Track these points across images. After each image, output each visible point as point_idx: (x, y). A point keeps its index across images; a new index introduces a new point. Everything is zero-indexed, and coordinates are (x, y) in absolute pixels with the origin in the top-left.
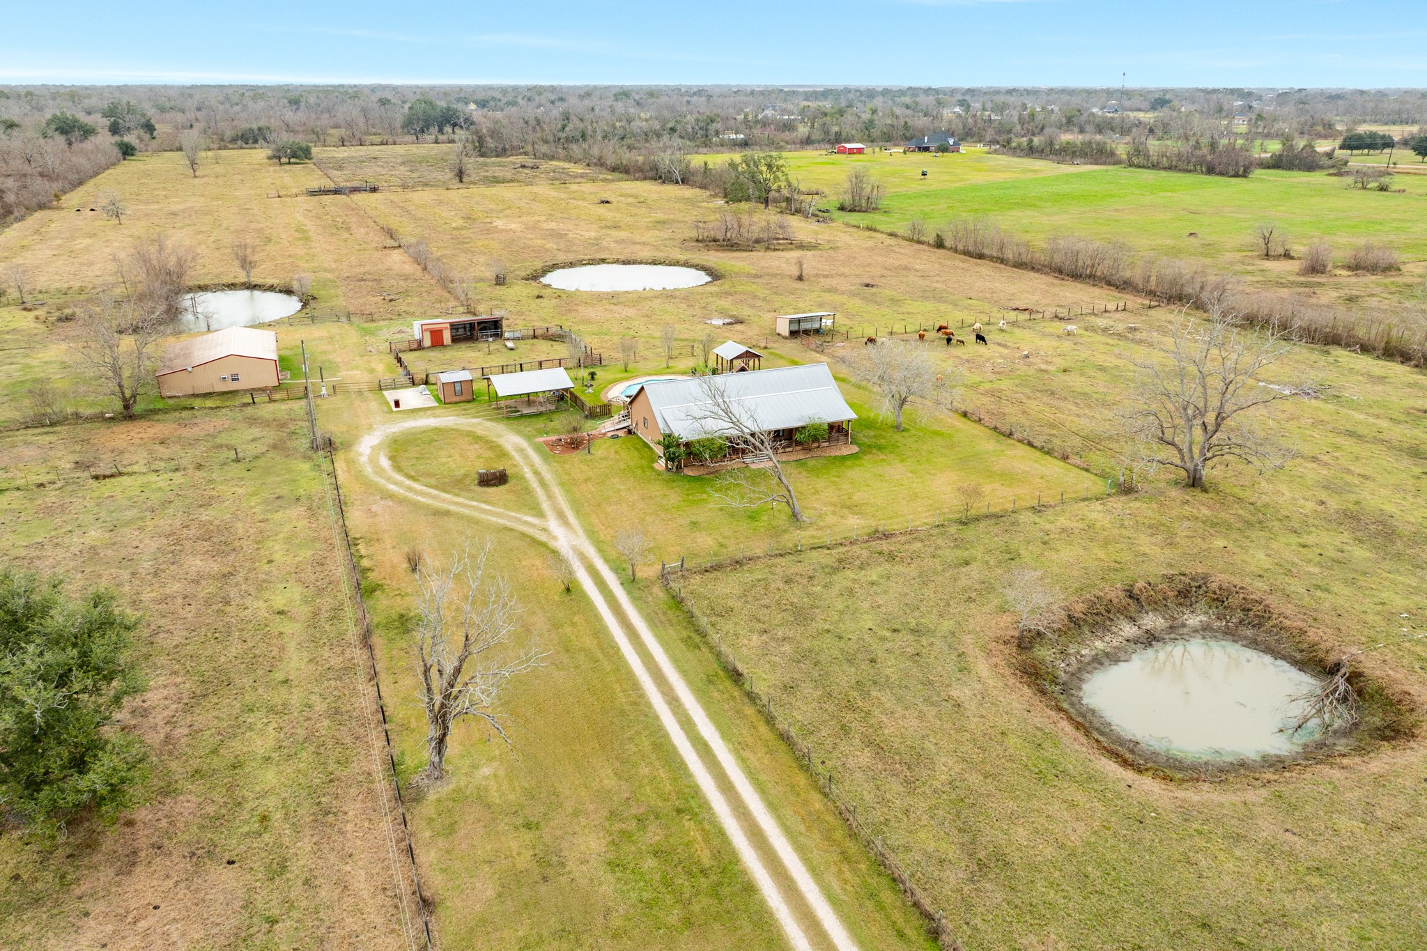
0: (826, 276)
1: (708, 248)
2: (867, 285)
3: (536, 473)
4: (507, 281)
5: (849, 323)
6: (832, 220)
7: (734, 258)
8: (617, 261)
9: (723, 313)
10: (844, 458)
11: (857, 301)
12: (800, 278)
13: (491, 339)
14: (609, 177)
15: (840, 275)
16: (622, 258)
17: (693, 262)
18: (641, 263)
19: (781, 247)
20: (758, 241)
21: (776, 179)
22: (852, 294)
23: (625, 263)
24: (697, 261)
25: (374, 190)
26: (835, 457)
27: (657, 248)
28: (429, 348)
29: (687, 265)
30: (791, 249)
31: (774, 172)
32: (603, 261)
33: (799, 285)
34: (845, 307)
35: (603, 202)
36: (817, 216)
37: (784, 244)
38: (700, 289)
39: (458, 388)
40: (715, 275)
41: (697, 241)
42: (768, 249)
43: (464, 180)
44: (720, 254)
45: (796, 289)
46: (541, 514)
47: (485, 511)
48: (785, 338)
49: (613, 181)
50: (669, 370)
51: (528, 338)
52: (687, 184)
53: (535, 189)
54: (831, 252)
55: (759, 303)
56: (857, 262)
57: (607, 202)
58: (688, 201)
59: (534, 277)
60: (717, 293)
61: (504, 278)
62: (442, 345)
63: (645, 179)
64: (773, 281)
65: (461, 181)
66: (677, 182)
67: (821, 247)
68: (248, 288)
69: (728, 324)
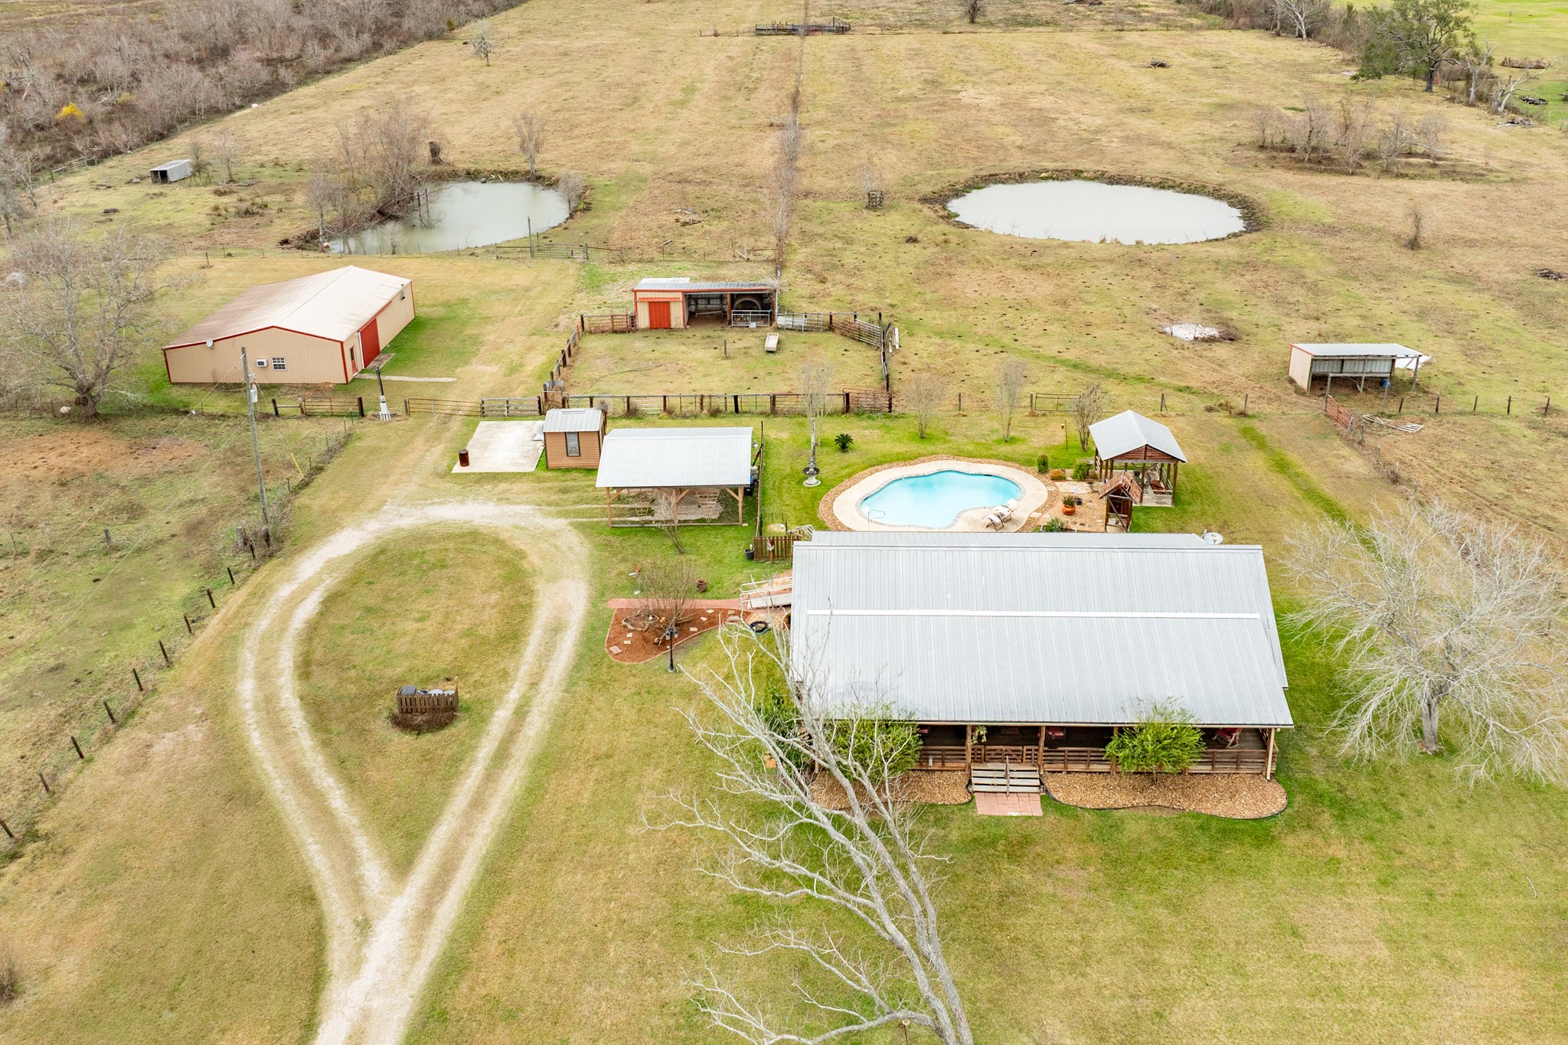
0: (1470, 244)
1: (1273, 163)
2: (1547, 275)
3: (521, 713)
4: (886, 202)
5: (1461, 367)
6: (1541, 121)
7: (1311, 186)
8: (1100, 177)
9: (1211, 312)
10: (1228, 830)
11: (1507, 313)
12: (1414, 244)
13: (753, 325)
14: (1195, 21)
15: (1501, 244)
16: (1112, 170)
17: (1230, 189)
18: (1141, 183)
19: (1411, 172)
20: (1369, 156)
21: (1452, 41)
22: (1506, 293)
23: (1113, 180)
24: (1240, 189)
25: (842, 30)
26: (1206, 823)
27: (1185, 157)
28: (643, 330)
29: (1218, 193)
30: (1431, 177)
31: (1451, 30)
32: (1077, 174)
33: (1404, 259)
34: (1474, 325)
35: (1155, 65)
36: (1515, 111)
37: (1420, 165)
38: (1201, 252)
39: (573, 443)
40: (1254, 218)
41: (1262, 148)
42: (1386, 172)
43: (977, 20)
44: (1290, 177)
45: (1393, 268)
46: (402, 866)
47: (323, 814)
48: (1299, 391)
49: (1199, 28)
50: (1006, 449)
51: (818, 330)
52: (1315, 39)
53: (1071, 38)
54: (1509, 189)
55: (1298, 294)
56: (1550, 216)
57: (1162, 65)
58: (1301, 72)
59: (939, 199)
60: (1229, 262)
61: (881, 199)
62: (668, 327)
63: (1253, 28)
64: (1358, 244)
65: (972, 21)
66: (1300, 36)
67: (1491, 177)
68: (529, 180)
69: (1205, 340)
